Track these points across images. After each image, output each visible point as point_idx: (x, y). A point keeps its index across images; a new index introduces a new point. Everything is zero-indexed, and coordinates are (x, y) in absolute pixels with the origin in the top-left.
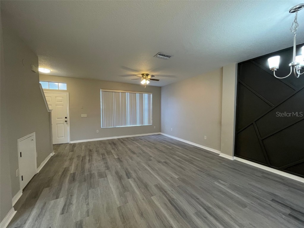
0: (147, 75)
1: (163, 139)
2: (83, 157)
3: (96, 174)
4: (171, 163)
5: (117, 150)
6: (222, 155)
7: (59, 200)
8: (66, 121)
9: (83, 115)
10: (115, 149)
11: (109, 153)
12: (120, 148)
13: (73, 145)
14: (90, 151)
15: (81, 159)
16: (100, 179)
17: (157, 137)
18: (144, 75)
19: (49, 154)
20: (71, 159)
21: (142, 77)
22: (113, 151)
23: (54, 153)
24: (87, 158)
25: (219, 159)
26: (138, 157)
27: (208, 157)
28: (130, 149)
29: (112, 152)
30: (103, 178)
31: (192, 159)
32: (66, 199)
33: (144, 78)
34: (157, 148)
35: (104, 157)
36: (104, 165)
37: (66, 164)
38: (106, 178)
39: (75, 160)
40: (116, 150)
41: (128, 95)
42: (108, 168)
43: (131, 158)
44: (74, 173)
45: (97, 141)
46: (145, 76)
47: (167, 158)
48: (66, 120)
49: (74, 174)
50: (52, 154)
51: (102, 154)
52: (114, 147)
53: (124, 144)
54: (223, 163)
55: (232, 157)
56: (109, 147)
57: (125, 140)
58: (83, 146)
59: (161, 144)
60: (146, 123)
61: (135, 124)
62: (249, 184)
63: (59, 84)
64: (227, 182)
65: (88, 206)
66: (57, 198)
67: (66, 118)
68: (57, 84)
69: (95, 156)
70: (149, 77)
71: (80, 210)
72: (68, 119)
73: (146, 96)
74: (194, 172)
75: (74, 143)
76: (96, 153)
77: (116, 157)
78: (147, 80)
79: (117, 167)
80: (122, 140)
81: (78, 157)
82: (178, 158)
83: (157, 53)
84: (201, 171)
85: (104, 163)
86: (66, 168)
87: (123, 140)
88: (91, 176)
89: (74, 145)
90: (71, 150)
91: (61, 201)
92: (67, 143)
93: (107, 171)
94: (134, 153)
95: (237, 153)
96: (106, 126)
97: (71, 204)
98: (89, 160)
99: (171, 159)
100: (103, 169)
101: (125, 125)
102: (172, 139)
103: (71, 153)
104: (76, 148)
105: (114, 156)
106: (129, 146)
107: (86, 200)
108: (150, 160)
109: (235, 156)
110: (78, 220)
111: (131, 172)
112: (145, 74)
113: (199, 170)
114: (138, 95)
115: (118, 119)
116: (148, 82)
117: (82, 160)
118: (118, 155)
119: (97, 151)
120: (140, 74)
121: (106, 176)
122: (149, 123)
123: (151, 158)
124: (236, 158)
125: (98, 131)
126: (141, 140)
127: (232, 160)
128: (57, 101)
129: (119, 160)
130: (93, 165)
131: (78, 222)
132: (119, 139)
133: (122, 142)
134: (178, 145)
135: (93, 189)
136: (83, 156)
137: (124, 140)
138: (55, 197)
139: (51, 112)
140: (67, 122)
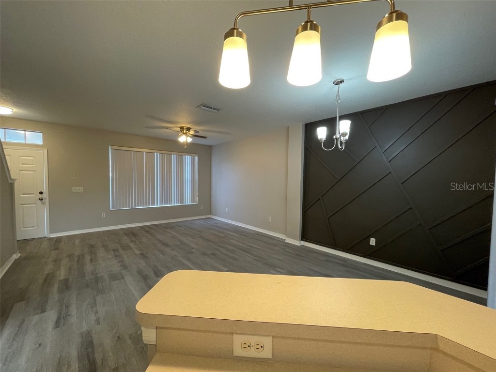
0: (189, 129)
1: (214, 224)
2: (79, 256)
3: (106, 277)
4: (220, 254)
5: (139, 244)
6: (288, 240)
7: (46, 313)
8: (41, 199)
9: (74, 189)
10: (135, 242)
11: (126, 248)
12: (144, 240)
13: (55, 240)
14: (92, 246)
15: (76, 259)
16: (113, 282)
17: (205, 222)
18: (183, 128)
19: (11, 256)
20: (57, 261)
21: (181, 131)
22: (132, 245)
23: (20, 255)
24: (88, 258)
25: (283, 245)
26: (173, 250)
27: (270, 244)
28: (160, 240)
29: (130, 247)
30: (117, 280)
31: (249, 248)
32: (58, 311)
33: (183, 133)
34: (202, 237)
35: (117, 254)
36: (119, 264)
37: (48, 269)
38: (122, 280)
39: (65, 262)
40: (138, 242)
41: (157, 156)
42: (125, 267)
43: (163, 253)
44: (65, 279)
45: (103, 232)
46: (185, 131)
47: (216, 249)
48: (41, 196)
49: (66, 281)
50: (16, 256)
51: (114, 250)
52: (133, 239)
53: (151, 234)
54: (287, 250)
55: (299, 242)
56: (126, 240)
57: (153, 229)
58: (77, 241)
59: (211, 231)
60: (188, 201)
61: (169, 202)
62: (309, 269)
63: (27, 132)
64: (284, 270)
65: (97, 314)
66: (43, 311)
67: (41, 193)
68: (23, 132)
69: (101, 253)
70: (192, 132)
71: (86, 321)
72: (45, 195)
73: (187, 159)
74: (249, 262)
75: (58, 237)
76: (103, 248)
77: (138, 253)
78: (187, 136)
79: (140, 265)
80: (147, 229)
81: (70, 256)
82: (231, 248)
83: (201, 104)
84: (258, 261)
85: (119, 262)
86: (49, 273)
87: (149, 228)
88: (97, 280)
89: (59, 240)
90: (53, 248)
91: (51, 315)
92: (43, 238)
93: (123, 272)
94: (167, 245)
95: (304, 237)
96: (120, 207)
97: (68, 315)
98: (91, 260)
99: (222, 250)
100: (116, 268)
101: (152, 205)
102: (227, 224)
103: (54, 253)
104: (63, 243)
105: (134, 251)
106: (158, 237)
107: (92, 308)
108: (192, 253)
109: (302, 240)
110: (84, 330)
111: (162, 269)
112: (185, 128)
113: (255, 260)
114: (174, 157)
115: (141, 195)
116: (190, 140)
117: (78, 261)
118: (141, 250)
119: (104, 246)
120: (177, 127)
121: (123, 278)
122: (193, 200)
123: (193, 250)
124: (303, 243)
125: (104, 215)
126: (179, 228)
127: (299, 245)
128: (23, 164)
129: (143, 256)
130: (100, 265)
131: (83, 332)
132: (141, 227)
133: (147, 232)
134: (233, 232)
135: (102, 294)
136: (78, 254)
137: (151, 229)
138: (40, 311)
139: (14, 183)
140: (44, 200)
